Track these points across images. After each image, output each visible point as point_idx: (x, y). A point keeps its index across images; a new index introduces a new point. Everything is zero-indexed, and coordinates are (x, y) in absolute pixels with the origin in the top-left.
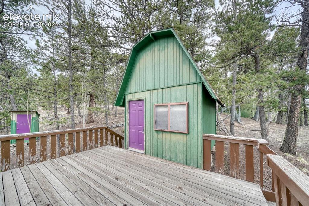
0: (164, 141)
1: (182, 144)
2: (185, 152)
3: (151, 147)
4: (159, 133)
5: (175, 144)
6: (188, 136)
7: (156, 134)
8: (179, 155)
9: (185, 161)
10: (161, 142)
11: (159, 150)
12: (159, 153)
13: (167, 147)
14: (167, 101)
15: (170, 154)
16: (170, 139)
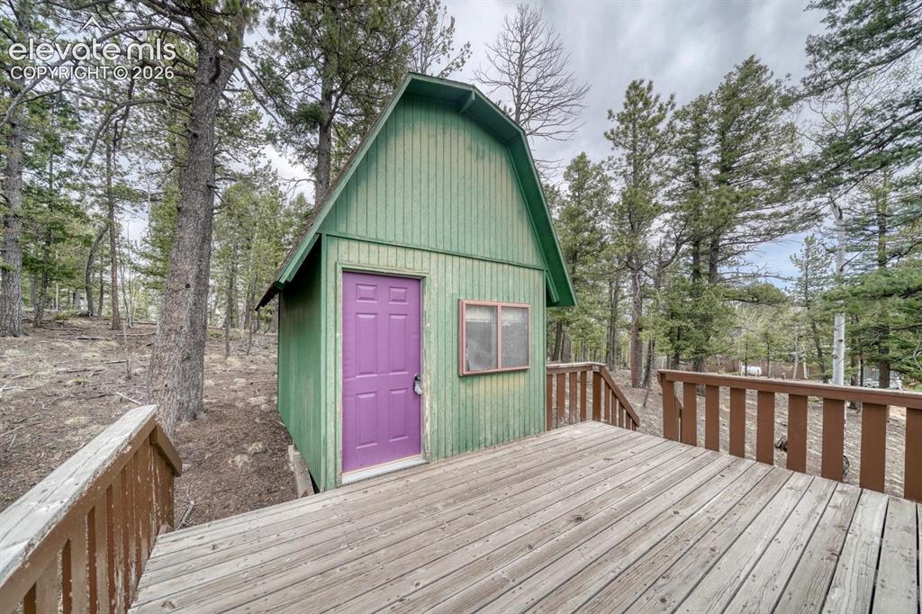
0: (482, 399)
1: (517, 395)
2: (522, 409)
3: (449, 429)
4: (469, 381)
5: (506, 398)
6: (527, 375)
7: (462, 386)
8: (512, 422)
9: (522, 429)
10: (475, 405)
11: (469, 429)
12: (469, 437)
13: (488, 414)
14: (488, 296)
15: (495, 428)
16: (494, 391)
